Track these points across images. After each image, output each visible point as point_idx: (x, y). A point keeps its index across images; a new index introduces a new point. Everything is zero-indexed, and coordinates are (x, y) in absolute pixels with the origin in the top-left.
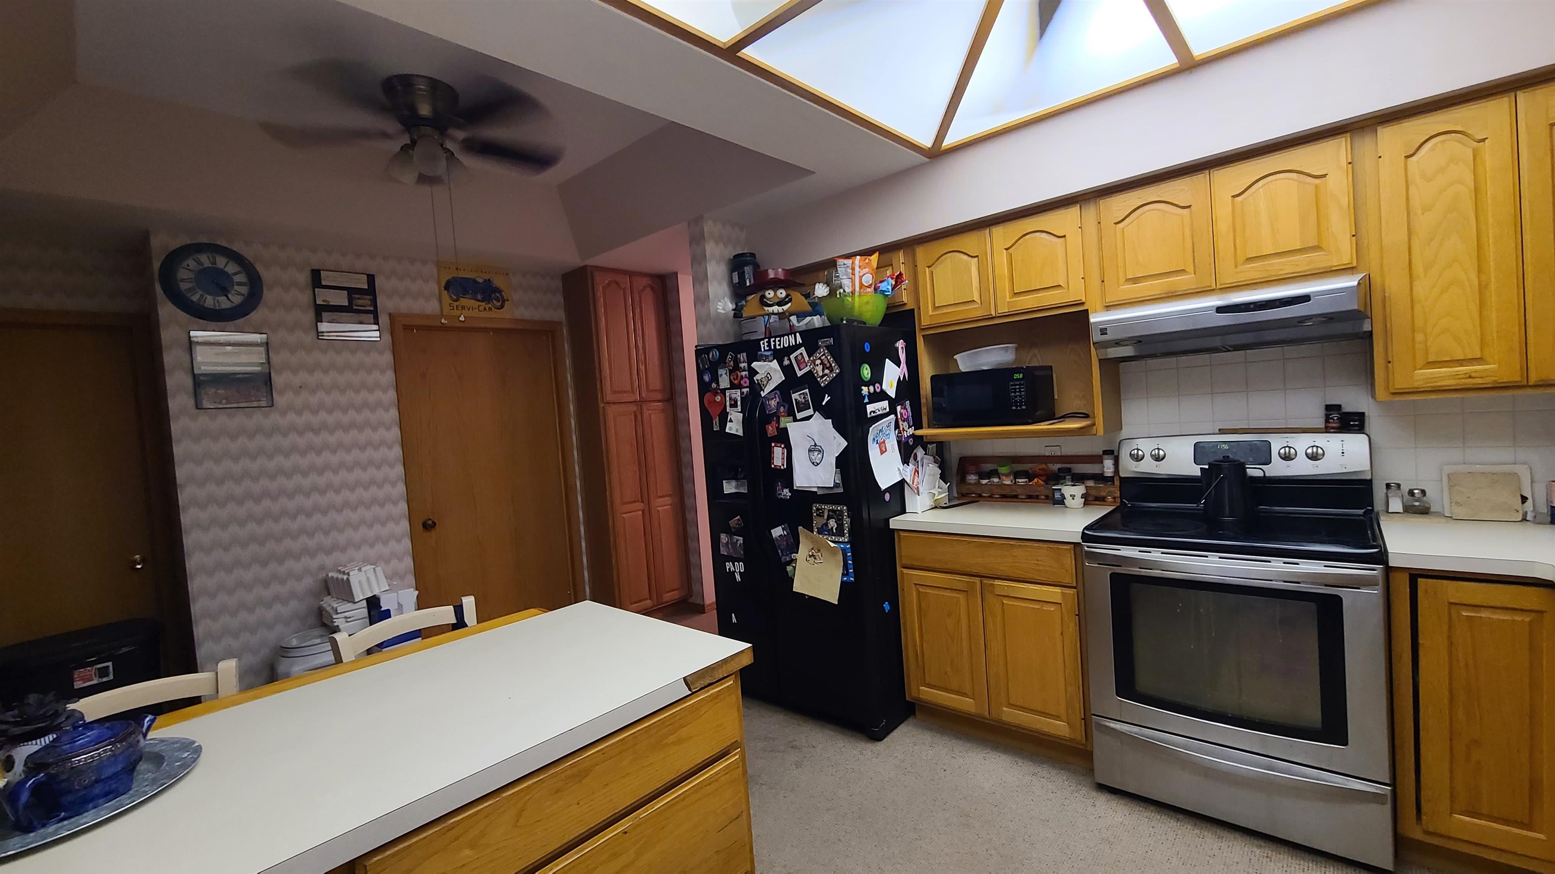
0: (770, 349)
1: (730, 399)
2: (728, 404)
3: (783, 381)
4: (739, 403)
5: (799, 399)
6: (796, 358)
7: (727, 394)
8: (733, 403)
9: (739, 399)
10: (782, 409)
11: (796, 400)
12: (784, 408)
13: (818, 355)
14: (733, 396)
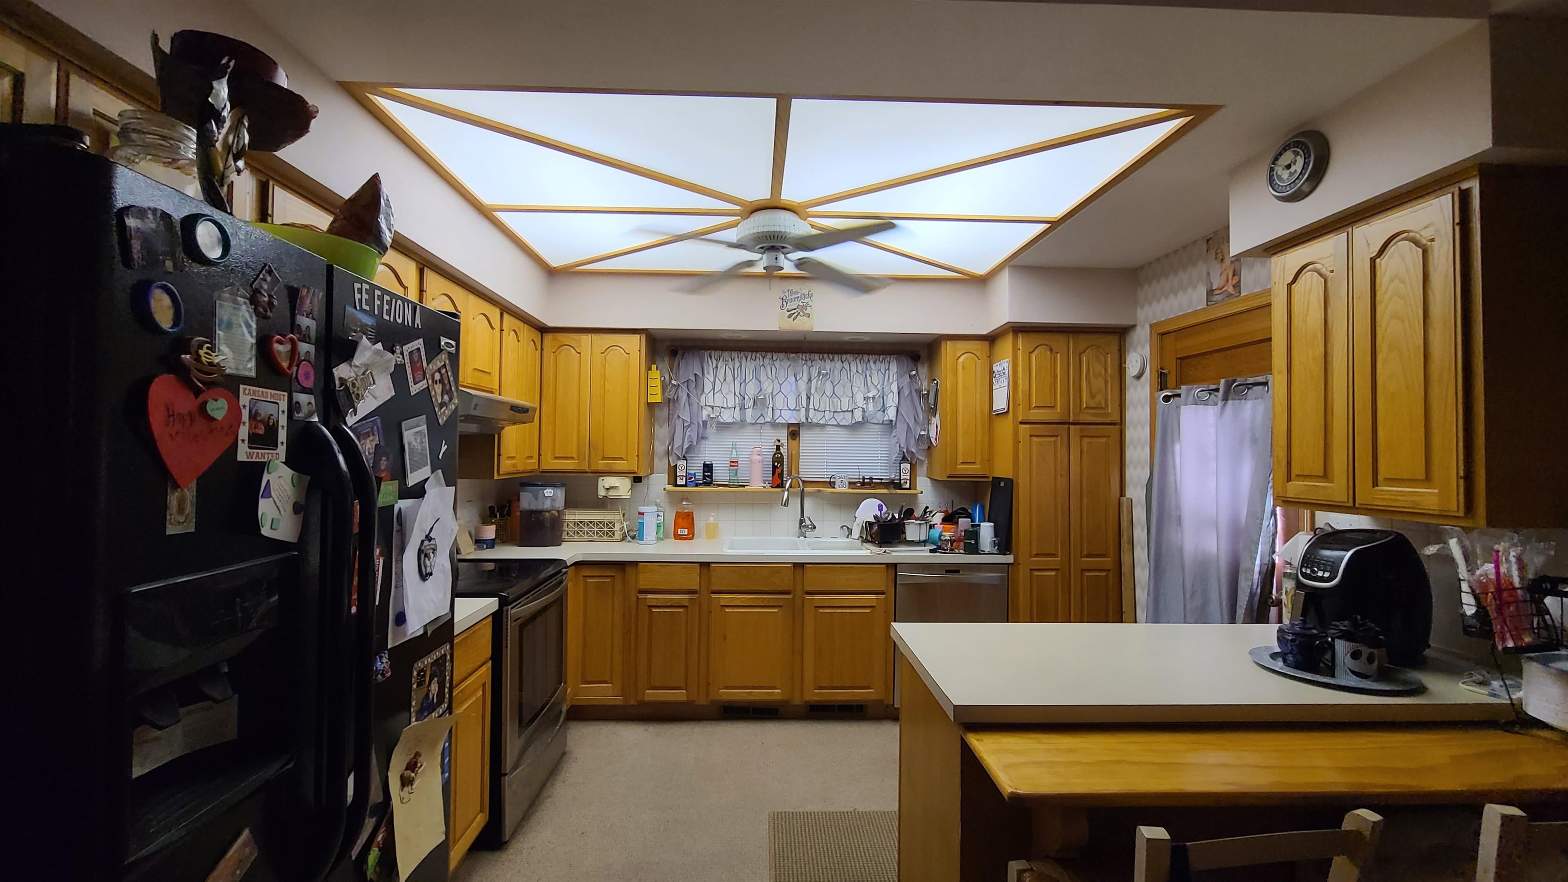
0: (370, 313)
1: (253, 416)
2: (244, 432)
3: (392, 397)
4: (282, 436)
5: (414, 443)
6: (411, 353)
7: (244, 400)
8: (261, 432)
9: (283, 420)
10: (384, 463)
11: (409, 444)
12: (388, 460)
13: (438, 363)
14: (266, 410)
